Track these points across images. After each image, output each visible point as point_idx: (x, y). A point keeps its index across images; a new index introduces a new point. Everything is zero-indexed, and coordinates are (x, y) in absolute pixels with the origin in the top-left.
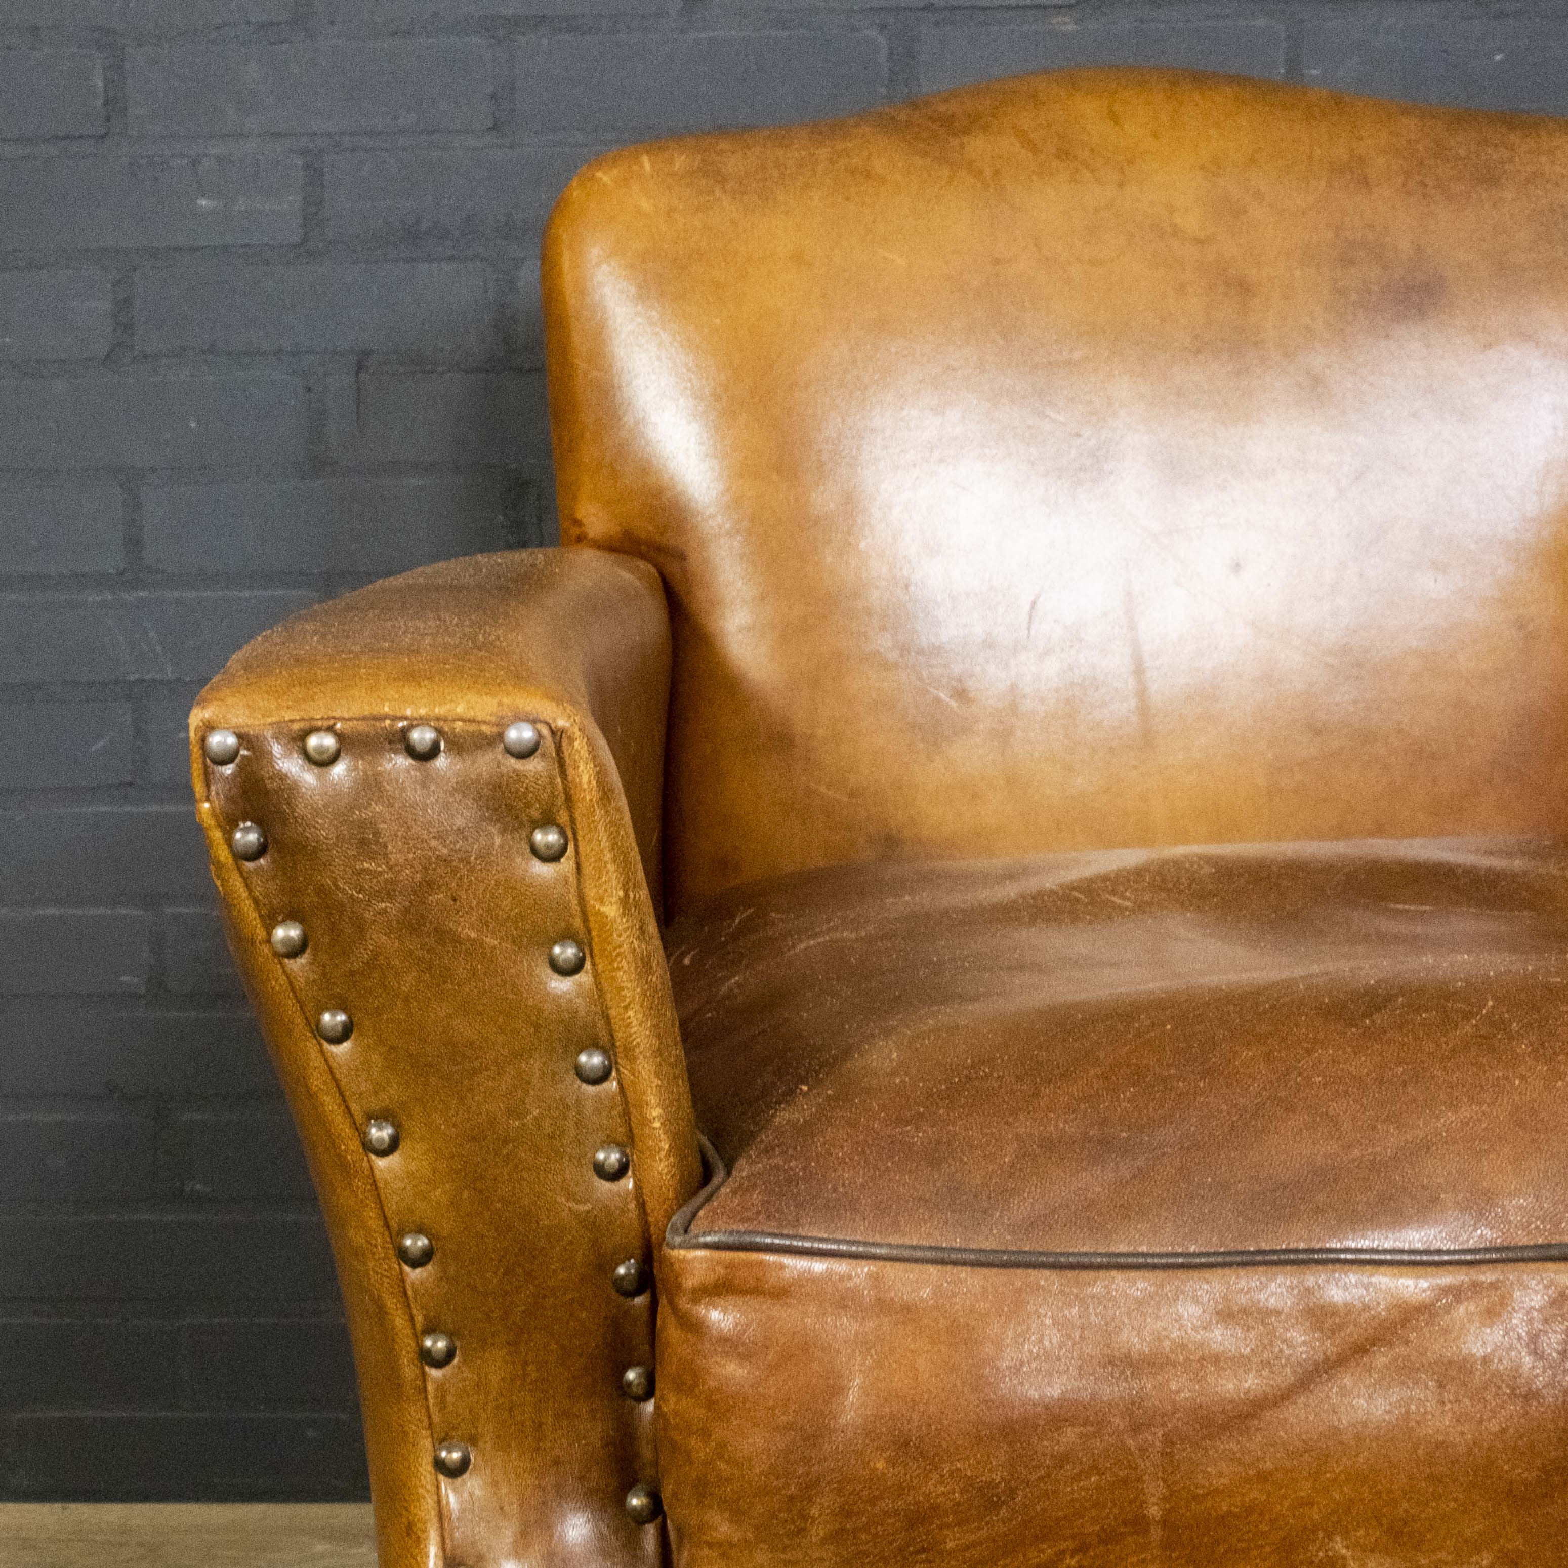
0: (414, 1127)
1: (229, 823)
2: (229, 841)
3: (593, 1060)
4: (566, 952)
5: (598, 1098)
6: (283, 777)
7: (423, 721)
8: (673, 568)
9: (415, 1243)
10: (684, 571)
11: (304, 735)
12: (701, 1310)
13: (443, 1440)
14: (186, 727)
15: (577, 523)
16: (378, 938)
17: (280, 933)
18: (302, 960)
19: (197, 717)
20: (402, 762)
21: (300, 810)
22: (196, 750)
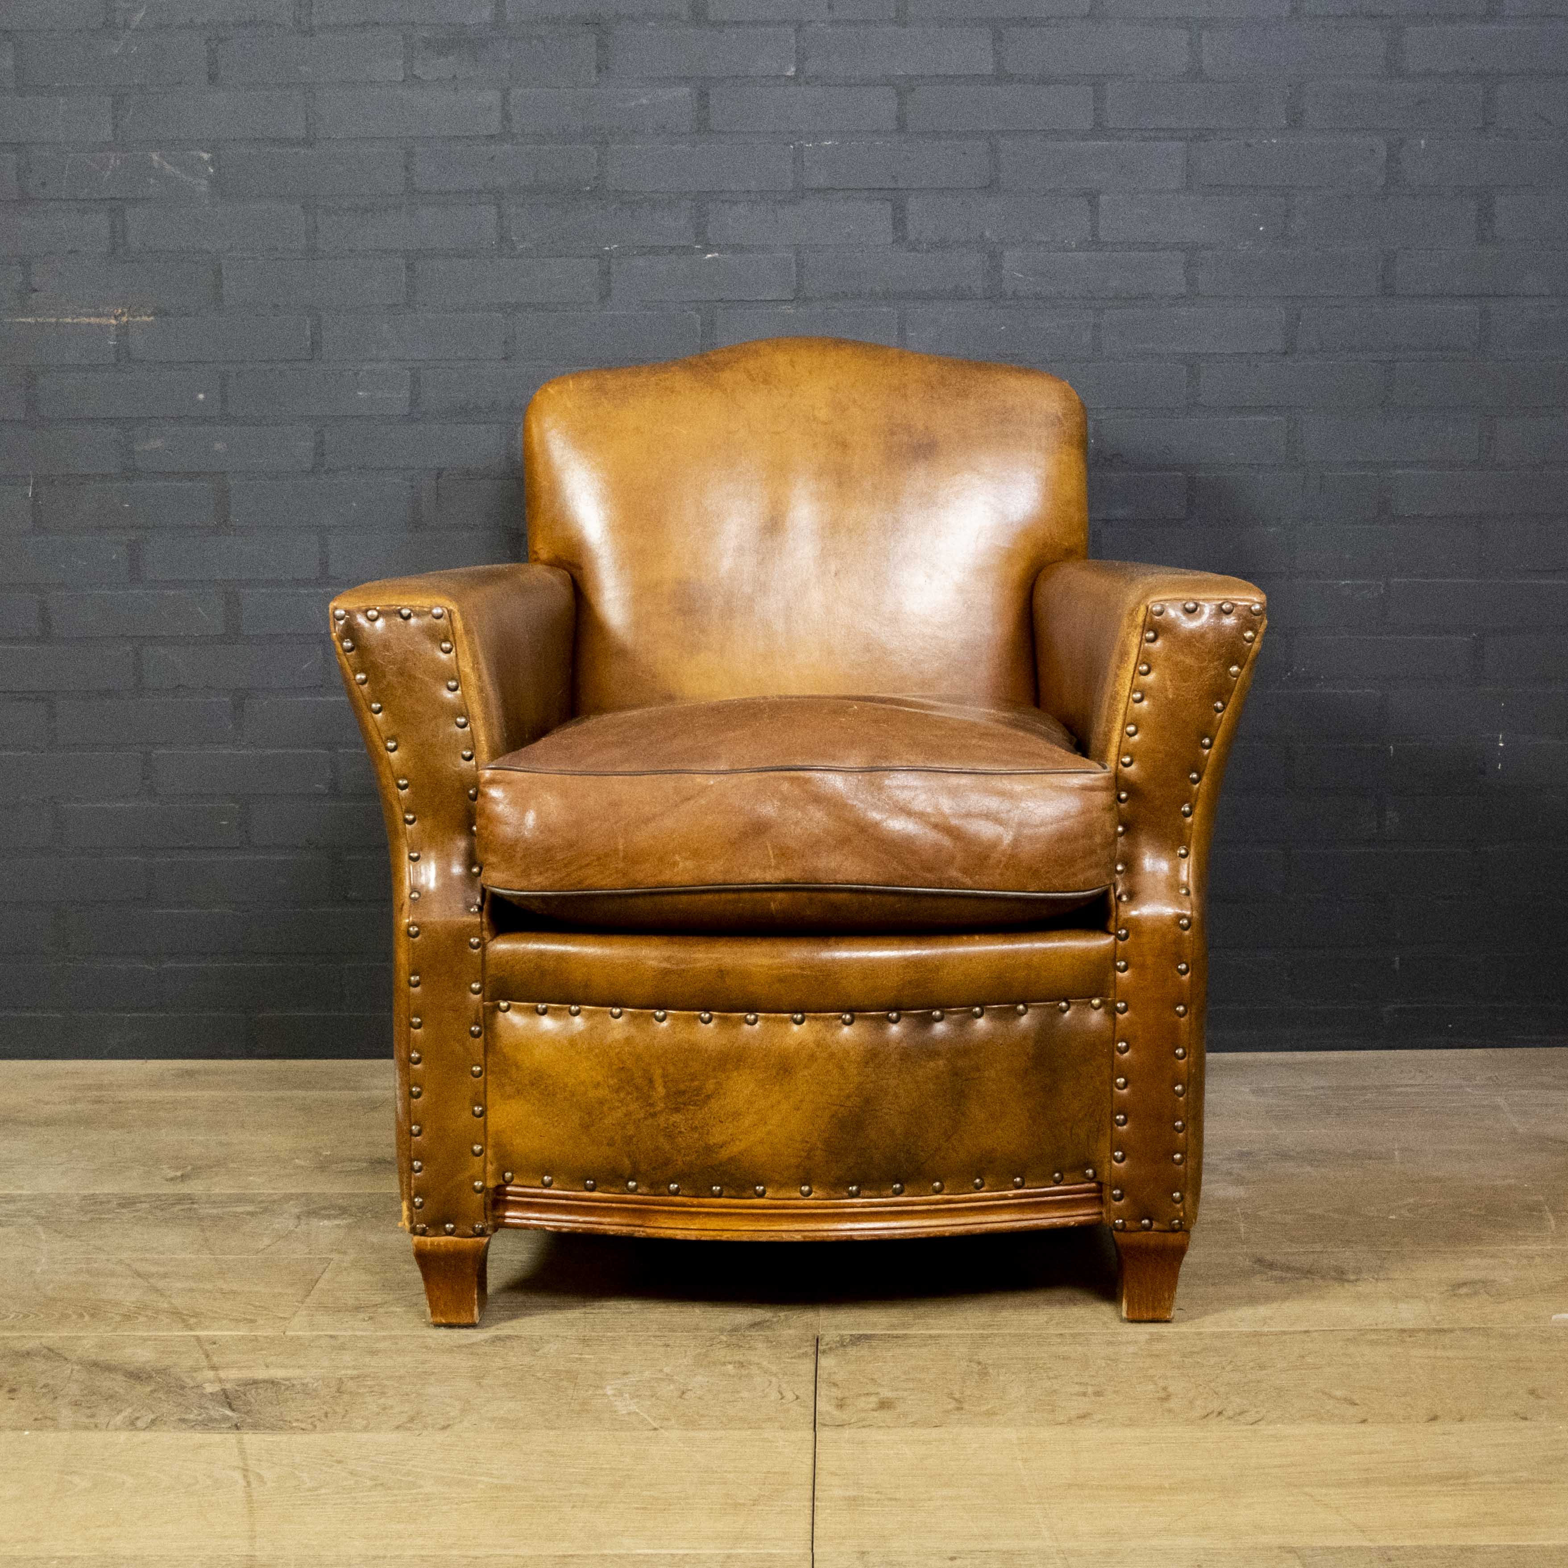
0: (402, 741)
1: (342, 639)
2: (342, 645)
3: (461, 720)
4: (452, 684)
5: (464, 733)
6: (359, 624)
7: (405, 607)
8: (577, 574)
9: (402, 782)
10: (581, 575)
11: (367, 611)
12: (487, 790)
13: (412, 850)
14: (328, 609)
15: (536, 553)
16: (390, 677)
17: (358, 677)
18: (366, 685)
19: (332, 605)
20: (400, 620)
21: (365, 635)
22: (331, 616)
